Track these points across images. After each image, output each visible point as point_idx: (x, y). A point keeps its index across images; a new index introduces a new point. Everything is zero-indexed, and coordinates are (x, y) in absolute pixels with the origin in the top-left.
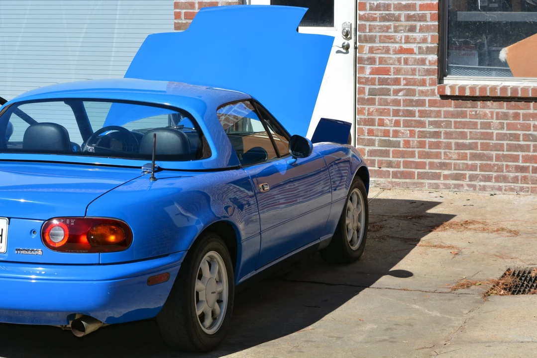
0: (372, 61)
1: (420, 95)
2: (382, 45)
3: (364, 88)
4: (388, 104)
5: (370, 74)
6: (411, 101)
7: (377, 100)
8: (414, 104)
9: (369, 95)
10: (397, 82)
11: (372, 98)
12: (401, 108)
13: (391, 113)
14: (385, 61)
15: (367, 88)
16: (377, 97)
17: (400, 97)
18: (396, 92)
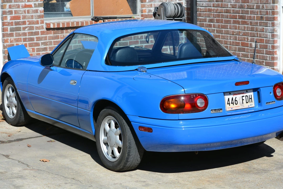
0: (11, 12)
1: (36, 29)
2: (16, 3)
3: (7, 28)
4: (20, 35)
5: (10, 20)
6: (32, 33)
7: (14, 34)
8: (34, 34)
9: (10, 31)
10: (24, 23)
11: (12, 33)
12: (27, 37)
13: (22, 40)
14: (18, 12)
15: (9, 27)
16: (14, 32)
17: (26, 31)
18: (24, 29)
